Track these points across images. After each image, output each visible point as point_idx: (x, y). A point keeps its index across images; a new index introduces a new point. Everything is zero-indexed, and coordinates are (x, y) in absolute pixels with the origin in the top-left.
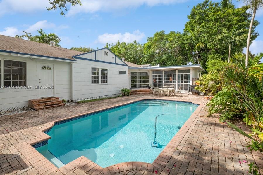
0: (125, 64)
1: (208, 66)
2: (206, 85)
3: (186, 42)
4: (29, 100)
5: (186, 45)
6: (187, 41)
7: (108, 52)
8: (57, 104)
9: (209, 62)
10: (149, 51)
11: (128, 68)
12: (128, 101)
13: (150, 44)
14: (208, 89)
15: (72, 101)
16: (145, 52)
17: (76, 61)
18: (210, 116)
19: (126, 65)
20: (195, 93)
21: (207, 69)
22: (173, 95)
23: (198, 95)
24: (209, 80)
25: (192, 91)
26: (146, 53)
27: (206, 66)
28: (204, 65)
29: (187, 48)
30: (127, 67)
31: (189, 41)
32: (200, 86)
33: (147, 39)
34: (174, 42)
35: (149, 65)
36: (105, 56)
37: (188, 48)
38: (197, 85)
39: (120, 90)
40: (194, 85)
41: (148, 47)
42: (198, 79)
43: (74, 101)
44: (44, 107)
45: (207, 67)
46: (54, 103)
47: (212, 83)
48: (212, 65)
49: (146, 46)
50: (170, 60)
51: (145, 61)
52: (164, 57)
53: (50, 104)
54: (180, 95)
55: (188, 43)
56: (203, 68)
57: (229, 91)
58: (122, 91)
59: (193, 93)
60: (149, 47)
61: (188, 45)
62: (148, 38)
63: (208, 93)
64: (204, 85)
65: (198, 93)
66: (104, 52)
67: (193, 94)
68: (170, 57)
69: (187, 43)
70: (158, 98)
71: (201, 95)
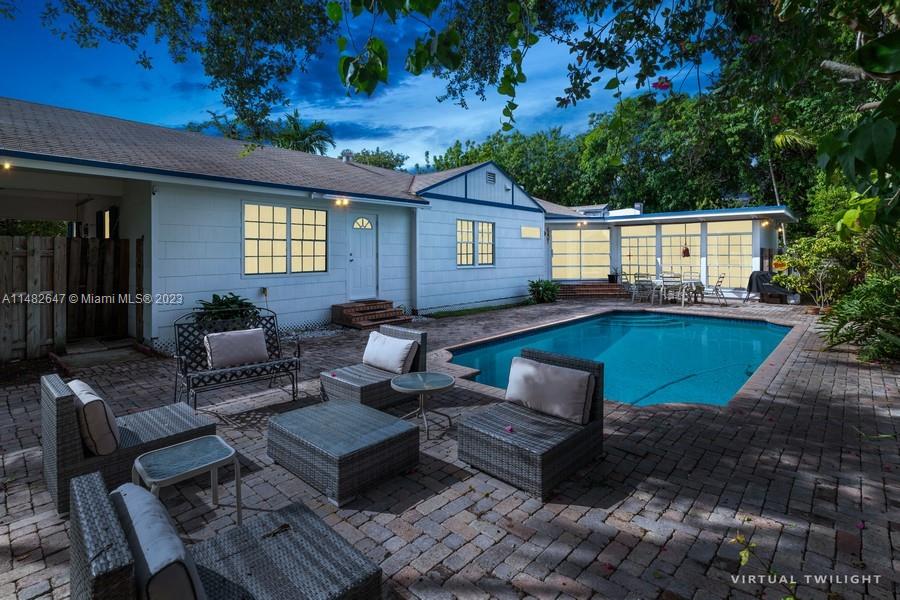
0: (536, 207)
1: (815, 209)
2: (811, 271)
3: (733, 130)
4: (333, 306)
5: (730, 140)
6: (735, 125)
7: (494, 175)
8: (394, 317)
9: (819, 196)
10: (599, 161)
11: (546, 218)
12: (564, 316)
13: (602, 136)
14: (818, 284)
15: (415, 312)
16: (585, 164)
17: (428, 203)
18: (830, 350)
19: (540, 210)
20: (771, 296)
21: (810, 220)
22: (696, 302)
23: (782, 303)
24: (820, 255)
25: (758, 290)
26: (588, 168)
27: (808, 209)
28: (801, 208)
29: (734, 151)
30: (541, 216)
31: (743, 126)
32: (785, 273)
33: (589, 119)
34: (691, 130)
35: (603, 206)
36: (489, 185)
37: (738, 151)
38: (776, 270)
39: (528, 283)
40: (766, 269)
41: (594, 148)
42: (780, 252)
43: (420, 313)
44: (371, 323)
45: (811, 213)
46: (388, 315)
47: (828, 264)
48: (830, 206)
49: (588, 142)
50: (673, 189)
51: (584, 194)
52: (651, 181)
53: (381, 316)
54: (722, 301)
55: (739, 133)
56: (795, 215)
57: (886, 283)
58: (535, 286)
59: (762, 296)
60: (599, 148)
61: (737, 138)
62: (594, 115)
63: (819, 295)
64: (803, 270)
65: (780, 296)
66: (485, 176)
67: (762, 301)
68: (672, 178)
69: (736, 133)
70: (654, 309)
71: (792, 301)
